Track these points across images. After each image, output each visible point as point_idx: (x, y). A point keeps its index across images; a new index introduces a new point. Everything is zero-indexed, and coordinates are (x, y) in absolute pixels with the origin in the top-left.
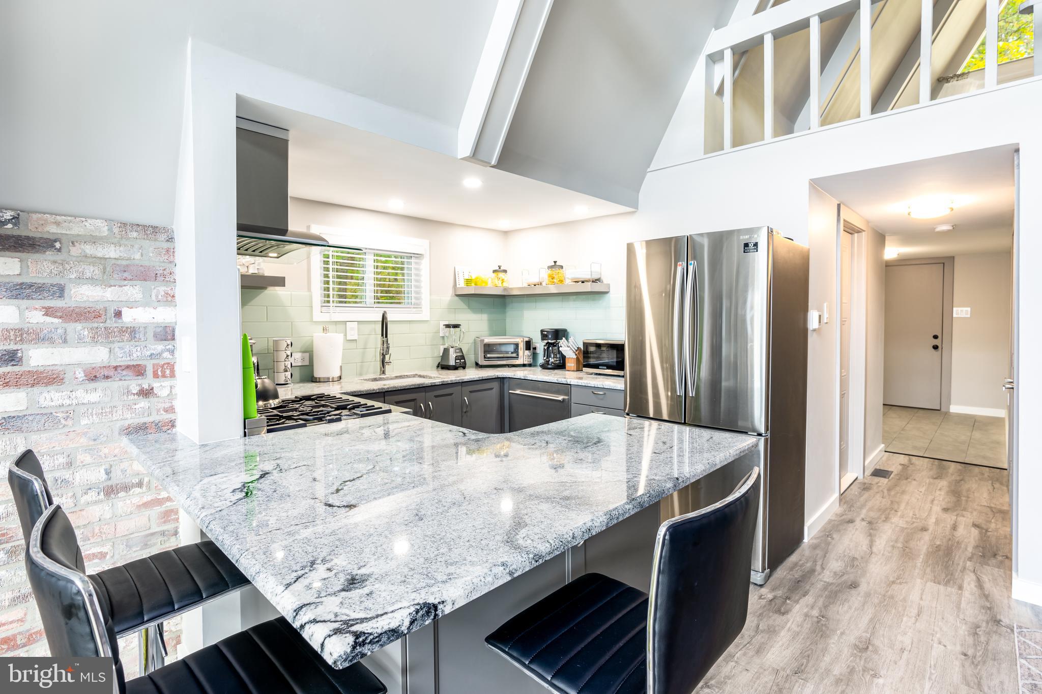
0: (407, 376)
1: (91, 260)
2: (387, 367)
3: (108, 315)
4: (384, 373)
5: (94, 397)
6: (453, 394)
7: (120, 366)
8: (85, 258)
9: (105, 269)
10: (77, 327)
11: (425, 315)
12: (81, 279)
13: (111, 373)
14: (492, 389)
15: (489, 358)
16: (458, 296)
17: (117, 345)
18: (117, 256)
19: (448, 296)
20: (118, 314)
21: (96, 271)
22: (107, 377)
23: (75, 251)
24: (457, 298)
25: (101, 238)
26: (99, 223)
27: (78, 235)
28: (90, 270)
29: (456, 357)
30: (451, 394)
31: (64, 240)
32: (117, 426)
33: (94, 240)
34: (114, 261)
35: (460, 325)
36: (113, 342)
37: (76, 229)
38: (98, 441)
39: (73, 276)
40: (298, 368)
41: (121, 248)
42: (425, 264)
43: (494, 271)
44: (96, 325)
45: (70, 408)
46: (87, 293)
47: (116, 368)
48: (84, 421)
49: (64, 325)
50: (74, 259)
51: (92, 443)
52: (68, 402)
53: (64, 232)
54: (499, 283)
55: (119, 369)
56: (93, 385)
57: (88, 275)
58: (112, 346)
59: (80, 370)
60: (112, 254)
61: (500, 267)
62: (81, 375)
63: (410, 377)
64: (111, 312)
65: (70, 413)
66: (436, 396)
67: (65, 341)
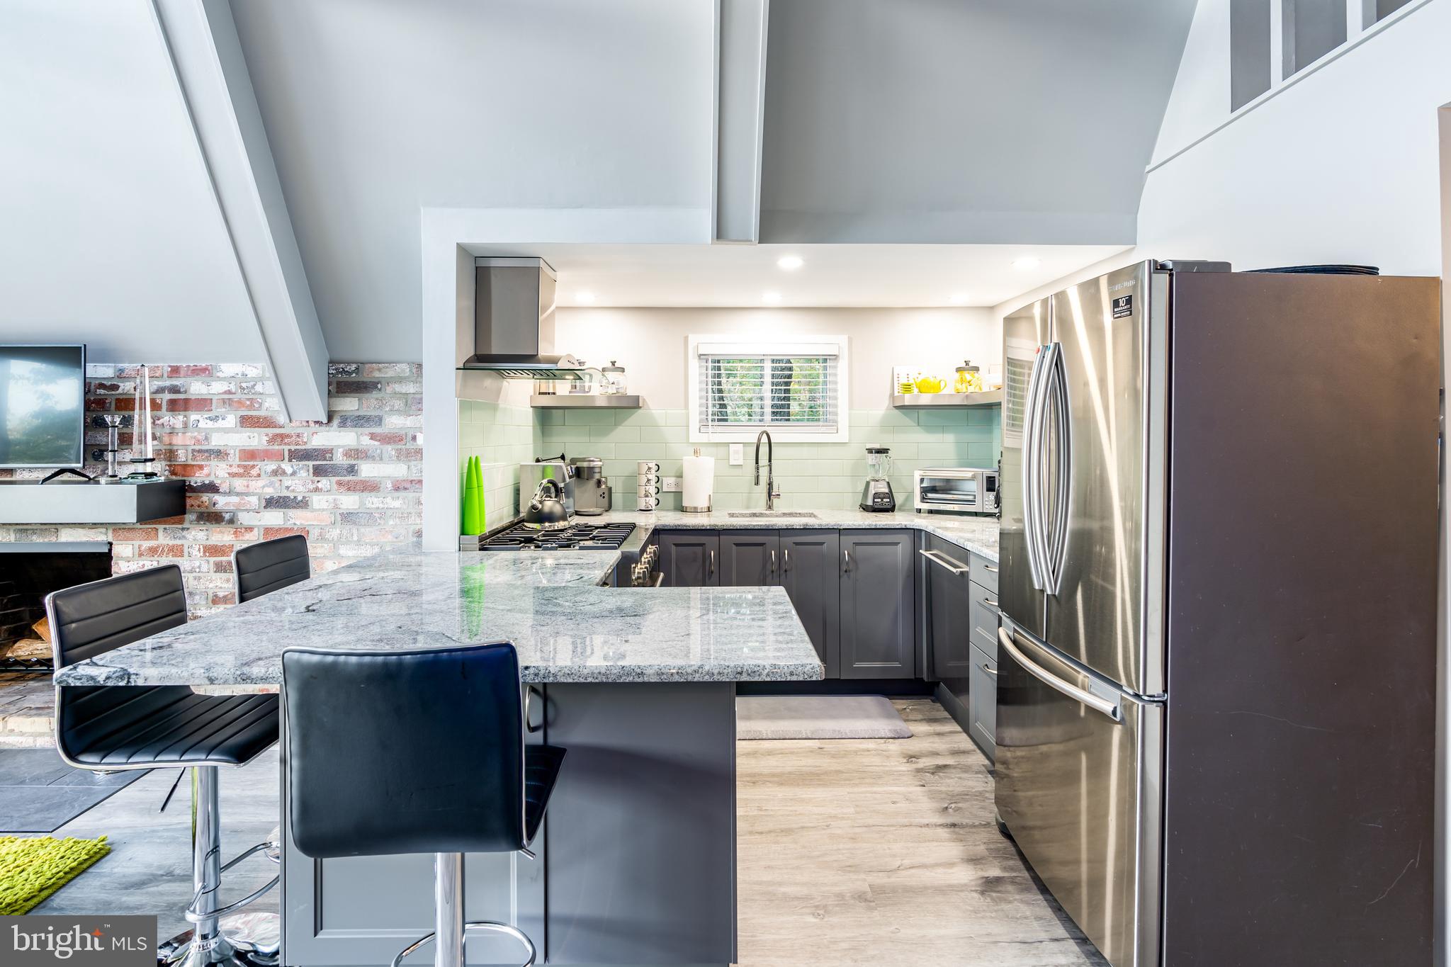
0: (800, 515)
1: (398, 396)
2: (775, 501)
3: (408, 440)
4: (770, 507)
5: (397, 504)
6: (824, 543)
7: (414, 480)
8: (396, 394)
9: (407, 402)
10: (390, 449)
11: (843, 436)
12: (393, 411)
13: (408, 485)
14: (897, 544)
15: (929, 499)
16: (897, 407)
17: (413, 463)
18: (414, 392)
19: (881, 408)
20: (414, 438)
21: (401, 405)
22: (406, 489)
23: (389, 390)
24: (897, 411)
25: (405, 378)
26: (404, 366)
27: (392, 377)
28: (398, 404)
29: (875, 494)
30: (822, 544)
31: (383, 383)
32: (412, 529)
33: (400, 380)
34: (412, 396)
35: (889, 449)
36: (410, 461)
37: (390, 373)
38: (399, 539)
39: (387, 409)
40: (672, 494)
41: (418, 385)
42: (842, 367)
43: (958, 370)
44: (400, 447)
45: (383, 511)
46: (395, 422)
47: (411, 481)
48: (391, 522)
49: (381, 446)
50: (388, 396)
51: (395, 540)
52: (381, 506)
53: (383, 376)
54: (963, 388)
55: (413, 482)
56: (397, 494)
57: (396, 407)
58: (410, 464)
59: (390, 482)
60: (412, 391)
61: (967, 363)
62: (390, 486)
63: (805, 516)
64: (410, 437)
65: (383, 513)
66: (797, 544)
67: (381, 459)
